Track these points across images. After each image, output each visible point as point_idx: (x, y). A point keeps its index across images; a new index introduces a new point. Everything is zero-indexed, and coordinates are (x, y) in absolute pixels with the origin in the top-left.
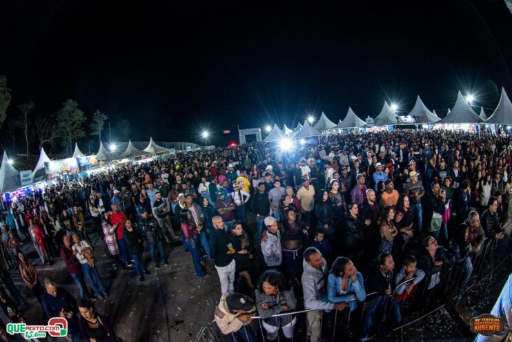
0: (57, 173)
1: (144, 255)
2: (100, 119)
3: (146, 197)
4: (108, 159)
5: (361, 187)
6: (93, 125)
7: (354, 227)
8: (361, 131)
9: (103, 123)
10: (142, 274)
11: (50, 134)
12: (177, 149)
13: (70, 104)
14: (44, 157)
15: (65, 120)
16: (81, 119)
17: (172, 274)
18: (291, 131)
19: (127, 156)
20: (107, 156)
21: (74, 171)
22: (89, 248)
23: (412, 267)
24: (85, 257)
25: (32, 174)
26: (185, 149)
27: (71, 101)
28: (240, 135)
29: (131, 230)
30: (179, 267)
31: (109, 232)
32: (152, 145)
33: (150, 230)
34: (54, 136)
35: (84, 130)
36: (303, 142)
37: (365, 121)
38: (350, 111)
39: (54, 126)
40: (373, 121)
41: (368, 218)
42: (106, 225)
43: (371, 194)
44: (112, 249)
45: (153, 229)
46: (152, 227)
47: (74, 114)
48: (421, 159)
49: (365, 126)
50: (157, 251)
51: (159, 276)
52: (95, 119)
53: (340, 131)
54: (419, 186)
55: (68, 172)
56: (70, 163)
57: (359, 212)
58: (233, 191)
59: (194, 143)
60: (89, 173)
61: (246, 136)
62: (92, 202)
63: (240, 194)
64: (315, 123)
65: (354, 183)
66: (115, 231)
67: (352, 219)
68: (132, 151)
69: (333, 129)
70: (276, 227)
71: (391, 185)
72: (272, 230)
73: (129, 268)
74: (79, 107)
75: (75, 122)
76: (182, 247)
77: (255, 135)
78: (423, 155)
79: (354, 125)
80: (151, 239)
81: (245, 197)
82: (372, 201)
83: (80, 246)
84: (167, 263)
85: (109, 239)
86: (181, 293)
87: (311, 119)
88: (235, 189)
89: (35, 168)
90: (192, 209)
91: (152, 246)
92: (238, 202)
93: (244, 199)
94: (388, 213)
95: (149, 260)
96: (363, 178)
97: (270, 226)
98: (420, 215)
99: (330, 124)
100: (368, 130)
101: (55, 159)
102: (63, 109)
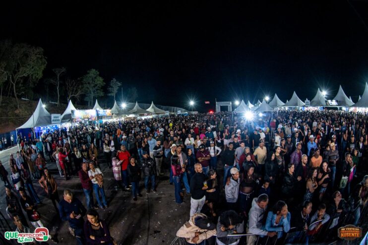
0: (81, 118)
1: (140, 183)
2: (116, 85)
3: (146, 143)
4: (119, 113)
5: (298, 151)
6: (110, 89)
7: (289, 181)
8: (301, 110)
9: (118, 88)
10: (136, 196)
11: (76, 91)
12: (170, 111)
13: (93, 72)
14: (71, 107)
15: (89, 83)
16: (101, 83)
17: (158, 199)
18: (253, 106)
19: (134, 113)
20: (119, 111)
21: (93, 119)
22: (101, 174)
23: (322, 212)
24: (97, 180)
25: (61, 117)
26: (176, 112)
27: (94, 70)
28: (217, 106)
29: (134, 165)
30: (164, 194)
31: (116, 165)
32: (153, 107)
33: (148, 167)
34: (79, 93)
35: (103, 91)
36: (261, 115)
37: (304, 102)
38: (295, 94)
39: (80, 86)
40: (309, 103)
41: (300, 175)
42: (115, 160)
43: (305, 158)
44: (116, 176)
45: (150, 167)
46: (149, 165)
47: (96, 80)
48: (340, 133)
49: (304, 106)
50: (149, 181)
51: (148, 199)
52: (112, 85)
53: (287, 108)
54: (336, 154)
55: (89, 119)
56: (91, 113)
57: (294, 171)
58: (210, 146)
59: (184, 108)
60: (104, 121)
61: (221, 106)
62: (106, 142)
63: (214, 149)
64: (270, 101)
65: (294, 149)
66: (121, 164)
67: (289, 176)
68: (138, 110)
69: (282, 107)
70: (238, 176)
71: (318, 152)
72: (235, 177)
73: (127, 191)
74: (100, 75)
76: (169, 181)
77: (227, 106)
78: (341, 131)
79: (296, 105)
80: (147, 173)
81: (218, 151)
82: (304, 163)
83: (95, 172)
84: (156, 191)
85: (116, 169)
86: (162, 213)
87: (267, 98)
88: (212, 145)
89: (63, 113)
90: (180, 155)
91: (147, 177)
92: (212, 154)
93: (217, 153)
94: (313, 172)
95: (143, 186)
96: (300, 145)
97: (233, 175)
98: (334, 175)
99: (280, 103)
100: (306, 109)
101: (79, 109)
102: (88, 75)
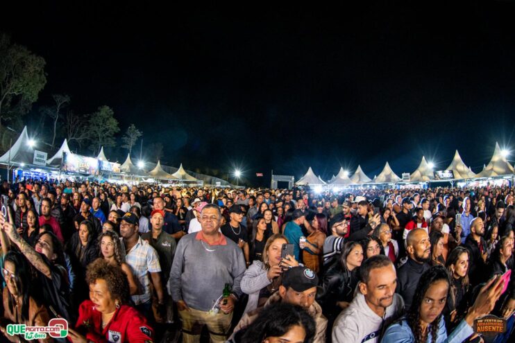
2: (134, 134)
4: (133, 172)
6: (126, 138)
9: (136, 139)
11: (79, 134)
13: (106, 111)
14: (65, 148)
15: (98, 125)
16: (115, 129)
19: (153, 177)
20: (131, 169)
21: (93, 172)
27: (108, 108)
28: (273, 180)
34: (83, 136)
35: (115, 141)
47: (108, 122)
52: (128, 133)
59: (225, 180)
60: (111, 181)
61: (278, 182)
74: (115, 116)
75: (107, 130)
77: (288, 183)
102: (98, 113)
